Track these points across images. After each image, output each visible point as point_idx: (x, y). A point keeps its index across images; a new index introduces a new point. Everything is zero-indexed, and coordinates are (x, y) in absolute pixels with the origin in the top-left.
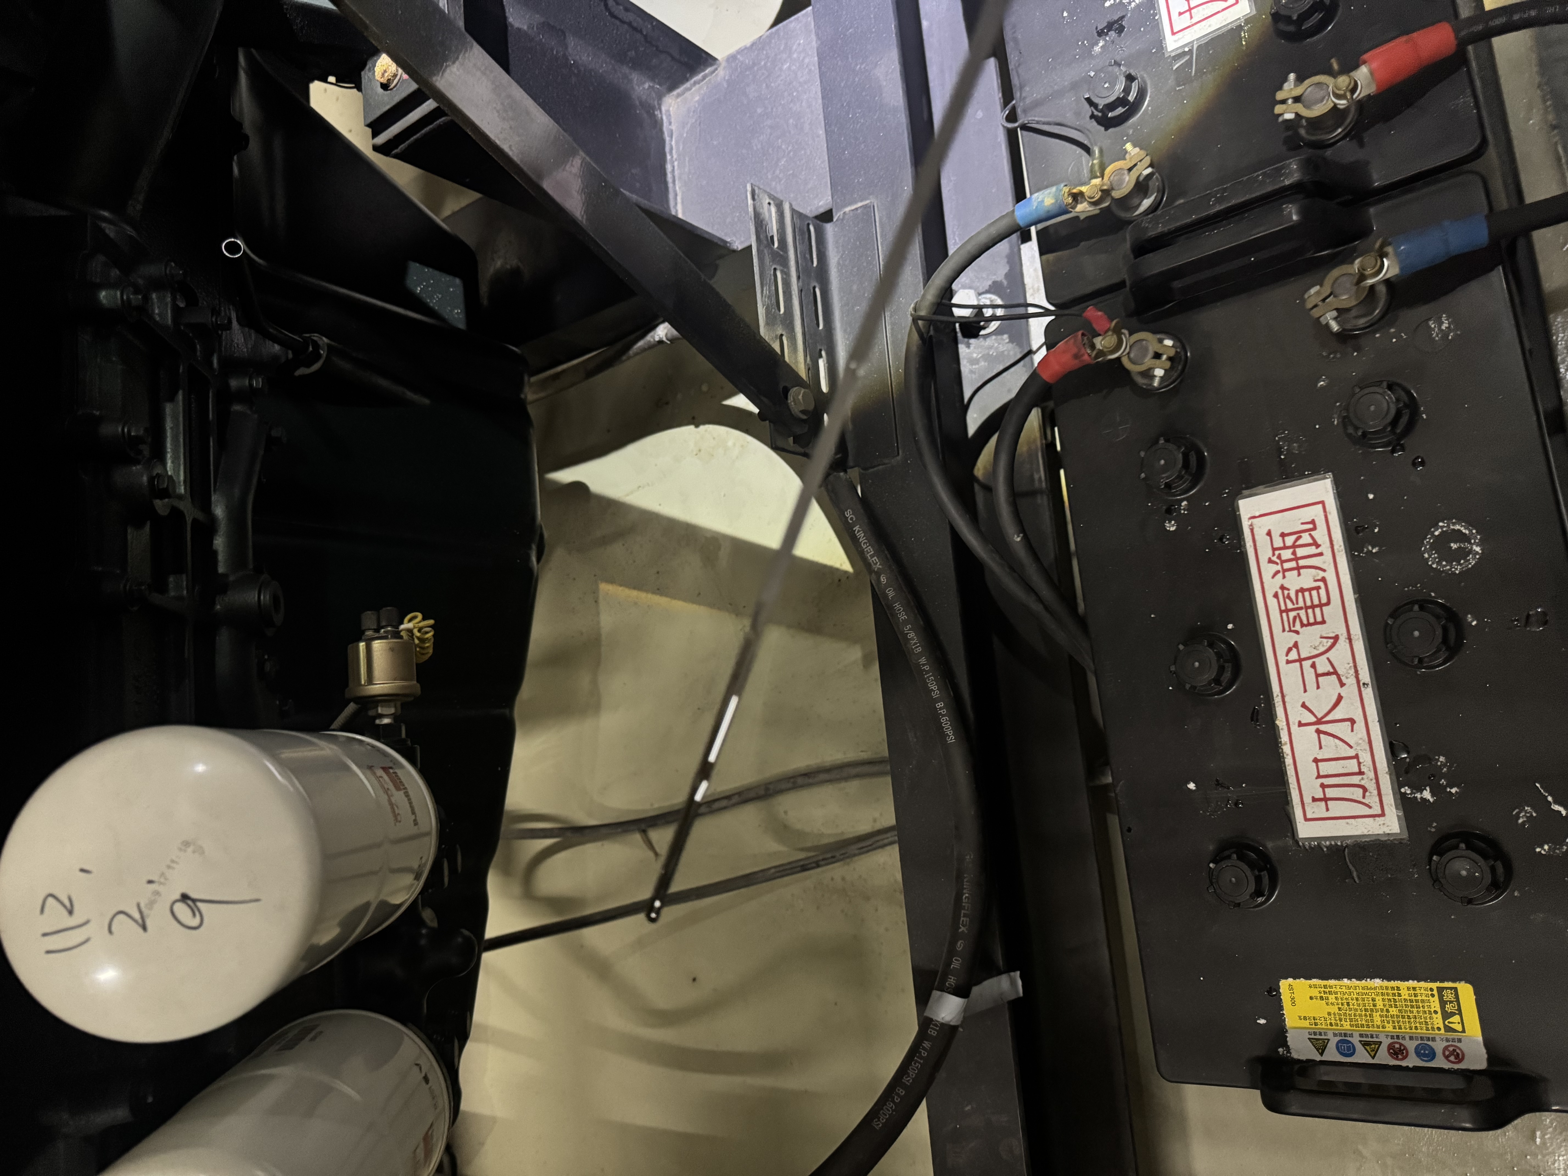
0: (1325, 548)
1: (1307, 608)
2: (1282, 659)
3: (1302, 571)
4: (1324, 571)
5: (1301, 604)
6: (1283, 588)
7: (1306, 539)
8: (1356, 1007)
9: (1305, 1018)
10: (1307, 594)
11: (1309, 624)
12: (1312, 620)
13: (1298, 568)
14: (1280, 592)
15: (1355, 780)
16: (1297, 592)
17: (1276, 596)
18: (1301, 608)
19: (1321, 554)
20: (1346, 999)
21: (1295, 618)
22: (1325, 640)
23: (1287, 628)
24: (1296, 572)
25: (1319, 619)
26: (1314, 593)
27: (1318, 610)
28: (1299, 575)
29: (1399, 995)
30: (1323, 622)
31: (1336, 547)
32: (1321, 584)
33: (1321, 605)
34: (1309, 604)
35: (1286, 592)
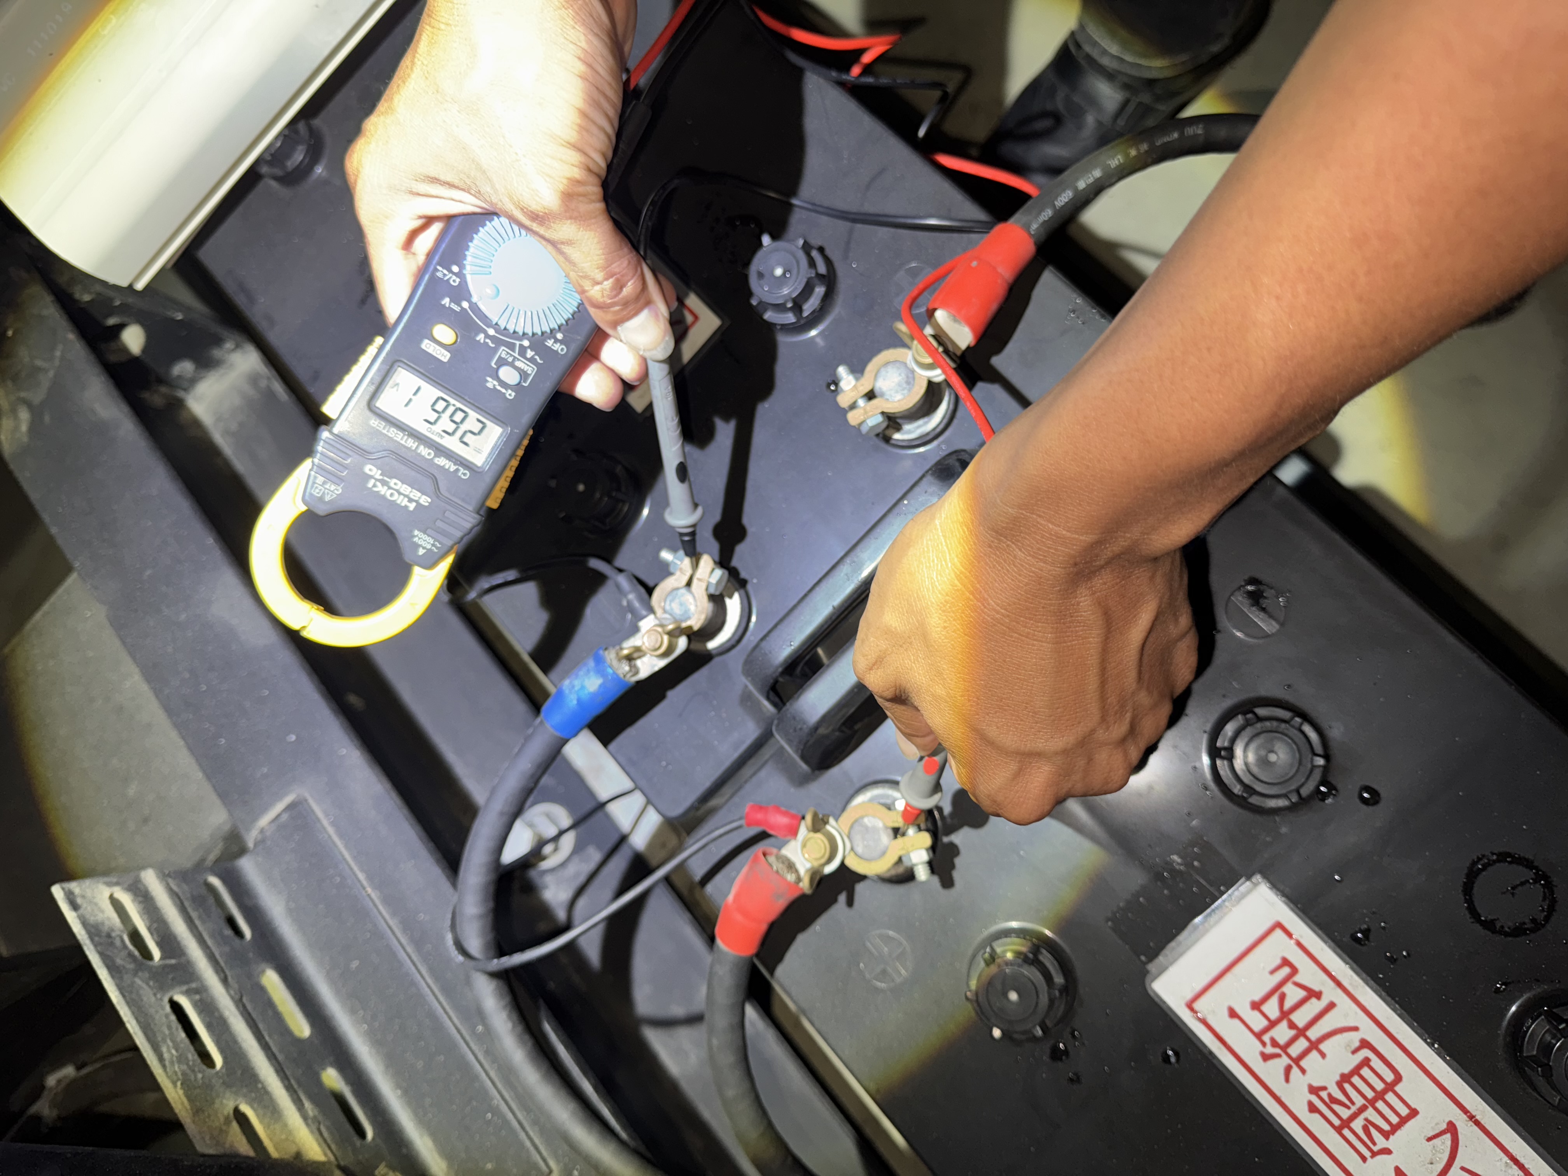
0: (1331, 993)
1: (1372, 1103)
3: (1323, 1047)
4: (1356, 1029)
5: (1359, 1100)
6: (1314, 1090)
7: (1293, 994)
10: (1356, 1080)
11: (1395, 1128)
12: (1395, 1120)
13: (1314, 1045)
14: (1314, 1099)
16: (1340, 1085)
17: (1313, 1108)
18: (1364, 1109)
19: (1331, 1006)
21: (1366, 1129)
22: (1436, 1141)
23: (1367, 1154)
24: (1314, 1054)
25: (1403, 1111)
26: (1365, 1072)
27: (1391, 1098)
28: (1323, 1055)
30: (1414, 1113)
31: (1345, 983)
32: (1366, 1053)
33: (1390, 1087)
34: (1370, 1094)
35: (1324, 1094)
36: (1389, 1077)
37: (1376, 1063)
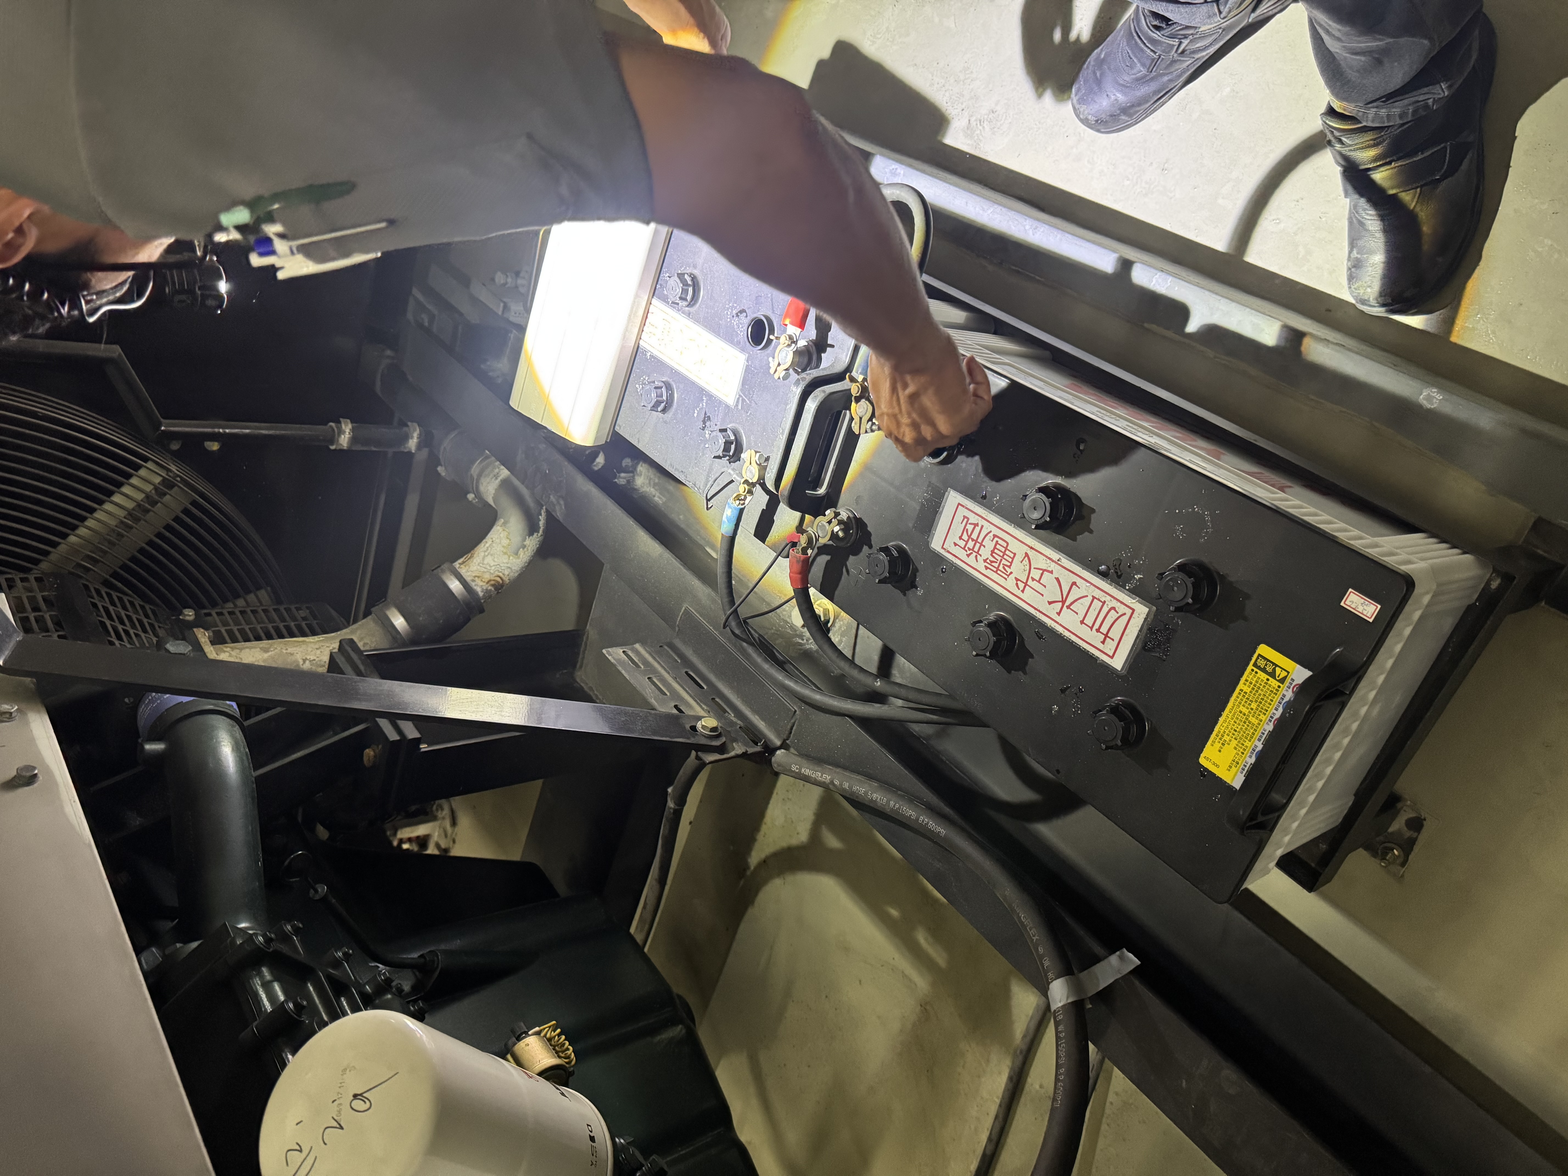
0: (982, 522)
1: (1003, 557)
2: (1019, 593)
3: (984, 543)
4: (991, 532)
5: (999, 558)
6: (985, 561)
7: (970, 528)
8: (1239, 727)
9: (1230, 767)
10: (996, 551)
11: (1011, 563)
12: (1010, 560)
13: (981, 544)
14: (986, 564)
15: (1105, 609)
16: (992, 555)
17: (987, 568)
18: (1001, 560)
19: (982, 527)
20: (1232, 729)
21: (1004, 568)
22: (1024, 562)
23: (1006, 577)
24: (982, 547)
25: (1012, 555)
26: (998, 546)
27: (1007, 552)
28: (984, 546)
29: (1246, 693)
30: (1015, 554)
31: (984, 516)
32: (996, 539)
33: (1006, 549)
34: (1001, 554)
35: (988, 561)
36: (1005, 545)
37: (1000, 542)
